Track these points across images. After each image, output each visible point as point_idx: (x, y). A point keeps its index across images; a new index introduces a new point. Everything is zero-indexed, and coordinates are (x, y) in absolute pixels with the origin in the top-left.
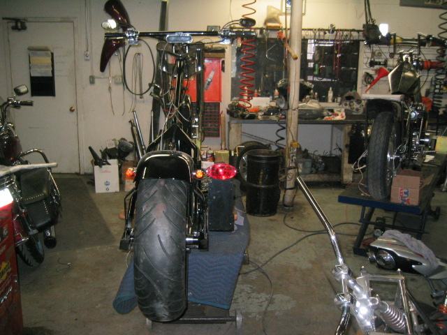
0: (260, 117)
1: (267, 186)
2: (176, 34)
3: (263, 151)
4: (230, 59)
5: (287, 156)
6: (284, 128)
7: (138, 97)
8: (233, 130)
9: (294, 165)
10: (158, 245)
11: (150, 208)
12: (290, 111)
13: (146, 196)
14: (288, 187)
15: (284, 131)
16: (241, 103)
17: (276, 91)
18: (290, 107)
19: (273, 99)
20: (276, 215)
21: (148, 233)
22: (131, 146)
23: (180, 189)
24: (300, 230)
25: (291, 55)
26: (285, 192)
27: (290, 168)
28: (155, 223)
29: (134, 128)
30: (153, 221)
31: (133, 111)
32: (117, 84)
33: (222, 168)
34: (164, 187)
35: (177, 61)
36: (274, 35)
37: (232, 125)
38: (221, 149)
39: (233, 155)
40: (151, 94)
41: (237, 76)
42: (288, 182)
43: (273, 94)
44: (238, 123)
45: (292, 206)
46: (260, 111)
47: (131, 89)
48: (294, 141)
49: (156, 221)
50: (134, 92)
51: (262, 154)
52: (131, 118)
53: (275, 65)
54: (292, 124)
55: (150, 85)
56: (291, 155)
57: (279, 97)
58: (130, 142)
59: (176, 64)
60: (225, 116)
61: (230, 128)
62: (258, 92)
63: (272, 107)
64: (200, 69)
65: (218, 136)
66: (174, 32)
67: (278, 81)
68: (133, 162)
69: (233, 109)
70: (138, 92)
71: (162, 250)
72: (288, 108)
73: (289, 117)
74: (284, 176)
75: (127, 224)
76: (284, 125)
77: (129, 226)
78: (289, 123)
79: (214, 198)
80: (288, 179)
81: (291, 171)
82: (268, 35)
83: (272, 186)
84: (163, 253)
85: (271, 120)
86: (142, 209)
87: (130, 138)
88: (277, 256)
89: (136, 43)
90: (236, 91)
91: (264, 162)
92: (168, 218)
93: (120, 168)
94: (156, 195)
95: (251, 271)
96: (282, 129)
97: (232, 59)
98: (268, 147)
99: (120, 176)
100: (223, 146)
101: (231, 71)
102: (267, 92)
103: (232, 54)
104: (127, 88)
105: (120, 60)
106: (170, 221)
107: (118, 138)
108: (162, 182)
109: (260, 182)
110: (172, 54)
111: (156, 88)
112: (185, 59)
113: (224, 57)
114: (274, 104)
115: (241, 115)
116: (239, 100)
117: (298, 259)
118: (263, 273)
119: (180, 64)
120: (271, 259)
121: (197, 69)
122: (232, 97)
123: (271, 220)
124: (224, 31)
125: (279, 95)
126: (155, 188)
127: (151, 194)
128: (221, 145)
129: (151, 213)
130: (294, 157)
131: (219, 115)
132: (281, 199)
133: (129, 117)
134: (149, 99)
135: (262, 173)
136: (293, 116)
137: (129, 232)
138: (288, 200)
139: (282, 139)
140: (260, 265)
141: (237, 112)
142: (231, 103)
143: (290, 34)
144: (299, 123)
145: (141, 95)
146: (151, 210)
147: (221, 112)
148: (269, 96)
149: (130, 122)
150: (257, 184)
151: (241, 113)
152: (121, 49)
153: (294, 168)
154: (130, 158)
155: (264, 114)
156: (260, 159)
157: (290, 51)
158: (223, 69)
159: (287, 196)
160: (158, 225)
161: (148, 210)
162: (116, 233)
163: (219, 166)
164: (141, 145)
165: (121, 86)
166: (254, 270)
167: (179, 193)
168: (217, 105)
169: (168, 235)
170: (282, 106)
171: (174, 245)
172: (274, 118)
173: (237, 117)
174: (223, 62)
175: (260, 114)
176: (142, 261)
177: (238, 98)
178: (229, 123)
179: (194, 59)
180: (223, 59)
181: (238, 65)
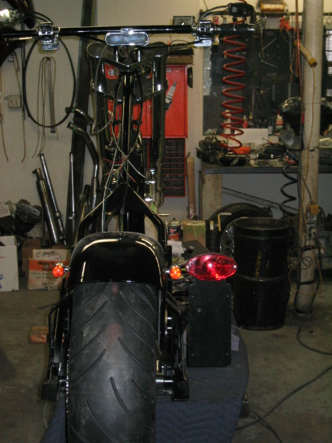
0: (252, 162)
1: (269, 279)
2: (122, 31)
3: (260, 219)
4: (201, 66)
5: (301, 228)
6: (294, 181)
7: (48, 131)
8: (208, 185)
9: (312, 243)
10: (109, 394)
11: (96, 332)
12: (305, 153)
13: (88, 312)
14: (303, 280)
15: (295, 185)
16: (220, 138)
17: (279, 118)
18: (306, 146)
19: (274, 132)
20: (285, 327)
21: (93, 374)
22: (38, 213)
23: (144, 298)
24: (325, 353)
25: (305, 57)
26: (298, 288)
27: (307, 248)
28: (105, 358)
29: (42, 183)
30: (102, 354)
31: (40, 155)
32: (11, 108)
33: (211, 260)
34: (118, 295)
35: (122, 74)
36: (274, 24)
37: (208, 177)
38: (189, 216)
39: (212, 228)
40: (69, 126)
41: (212, 92)
42: (303, 273)
43: (274, 123)
44: (216, 173)
45: (311, 312)
46: (253, 151)
47: (36, 119)
48: (312, 202)
49: (107, 353)
50: (40, 122)
51: (260, 224)
52: (37, 165)
53: (275, 74)
54: (309, 174)
55: (68, 111)
56: (308, 226)
57: (284, 128)
58: (35, 207)
59: (120, 79)
60: (193, 160)
61: (202, 181)
62: (249, 120)
63: (272, 144)
64: (159, 87)
65: (182, 194)
66: (119, 28)
67: (282, 101)
68: (41, 239)
69: (207, 149)
70: (48, 123)
71: (117, 403)
72: (302, 148)
73: (304, 162)
74: (295, 262)
75: (52, 356)
76: (294, 176)
77: (56, 360)
78: (304, 173)
79: (199, 310)
80: (303, 266)
81: (308, 253)
82: (264, 24)
83: (277, 278)
84: (120, 407)
85: (272, 167)
86: (82, 333)
87: (34, 200)
88: (291, 398)
89: (54, 46)
90: (212, 118)
91: (263, 238)
92: (126, 349)
93: (19, 249)
94: (105, 309)
95: (247, 426)
96: (290, 183)
97: (204, 65)
98: (266, 212)
99: (20, 263)
100: (191, 211)
101: (202, 86)
102: (263, 119)
103: (205, 57)
104: (30, 115)
105: (17, 70)
106: (130, 353)
107: (16, 200)
108: (114, 287)
109: (257, 273)
110: (114, 64)
111: (77, 114)
112: (135, 72)
113: (191, 63)
114: (275, 140)
115: (221, 160)
116: (217, 134)
117: (326, 402)
118: (269, 427)
119: (128, 80)
120: (279, 404)
121: (156, 88)
122: (205, 129)
123: (276, 336)
124: (203, 25)
125: (284, 125)
126: (103, 299)
127: (97, 308)
128: (188, 209)
129: (98, 340)
130: (314, 230)
131: (184, 160)
132: (291, 300)
133: (34, 164)
134: (65, 133)
135: (259, 257)
136: (310, 161)
137: (55, 371)
138: (303, 301)
139: (292, 199)
140: (262, 414)
141: (213, 155)
142: (203, 138)
143: (303, 22)
144: (320, 172)
145: (53, 127)
146: (97, 336)
147: (186, 154)
148: (266, 127)
149: (35, 172)
150: (252, 276)
151: (220, 155)
152: (18, 51)
153: (314, 248)
154: (35, 233)
155: (260, 158)
156: (257, 233)
157: (305, 52)
158: (190, 83)
159: (301, 295)
160: (109, 361)
161: (92, 336)
162: (17, 361)
163: (207, 258)
164: (54, 212)
165: (20, 113)
166: (252, 424)
167: (143, 306)
168: (181, 142)
169: (127, 377)
170: (290, 143)
171: (138, 394)
172: (276, 162)
173: (215, 162)
174: (190, 71)
175: (253, 156)
176: (83, 422)
177: (215, 131)
178: (200, 172)
179: (149, 71)
180: (189, 66)
181: (213, 74)
